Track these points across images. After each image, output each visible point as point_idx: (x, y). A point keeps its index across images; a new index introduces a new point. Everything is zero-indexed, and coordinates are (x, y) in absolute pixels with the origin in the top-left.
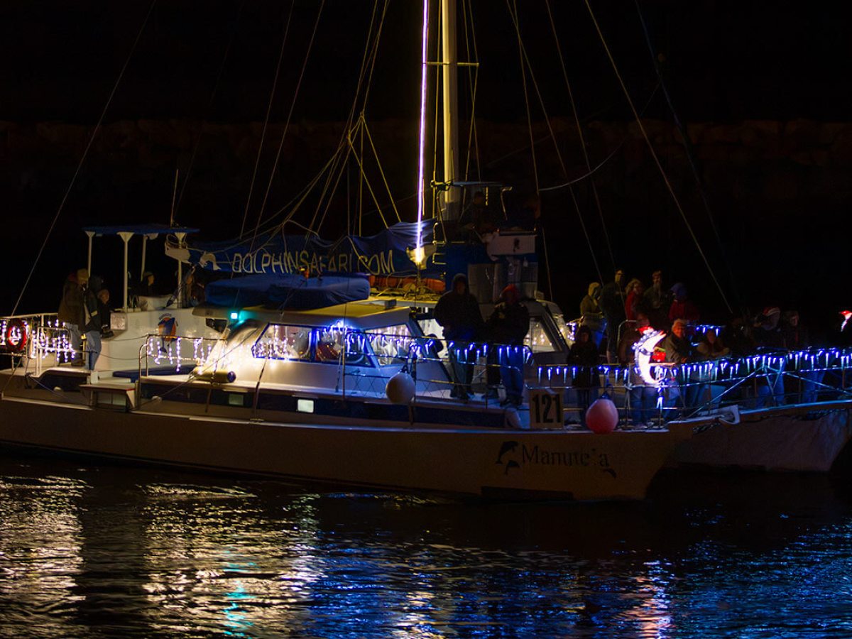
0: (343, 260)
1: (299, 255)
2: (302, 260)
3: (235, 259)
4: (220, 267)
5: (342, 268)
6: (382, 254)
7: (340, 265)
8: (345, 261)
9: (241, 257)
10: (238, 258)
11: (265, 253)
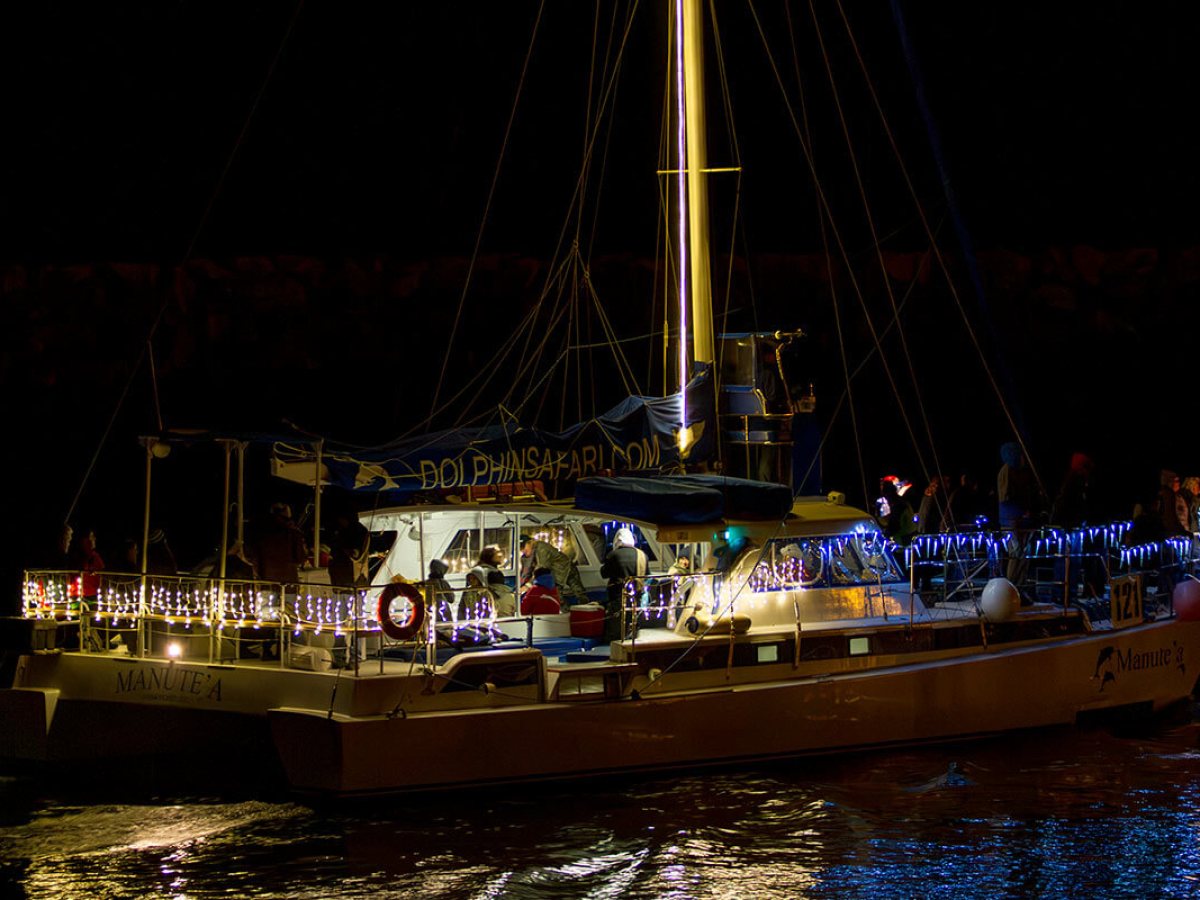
0: (590, 455)
1: (526, 452)
2: (532, 462)
3: (423, 470)
4: (398, 483)
5: (589, 467)
6: (645, 440)
7: (586, 463)
8: (592, 457)
9: (433, 465)
10: (428, 468)
11: (477, 455)
